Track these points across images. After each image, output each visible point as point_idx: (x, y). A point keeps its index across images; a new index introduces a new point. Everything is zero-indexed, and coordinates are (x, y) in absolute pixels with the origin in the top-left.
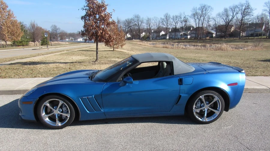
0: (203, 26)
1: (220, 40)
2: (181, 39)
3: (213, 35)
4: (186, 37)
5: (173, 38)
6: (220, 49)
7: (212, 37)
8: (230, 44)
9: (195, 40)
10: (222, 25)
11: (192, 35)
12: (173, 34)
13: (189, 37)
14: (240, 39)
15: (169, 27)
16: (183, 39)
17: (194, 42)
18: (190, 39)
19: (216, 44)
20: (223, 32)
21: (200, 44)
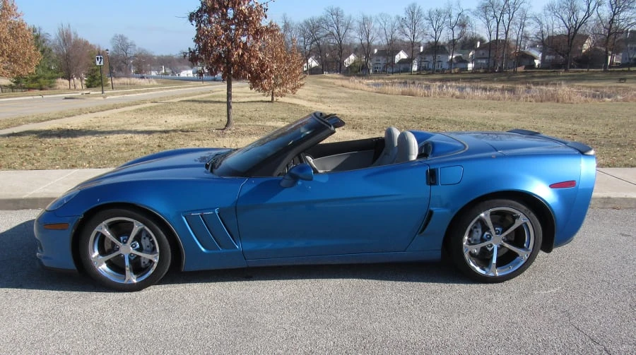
0: (509, 37)
1: (552, 74)
2: (451, 73)
3: (535, 61)
4: (462, 65)
5: (430, 70)
6: (554, 98)
7: (533, 66)
8: (576, 84)
9: (488, 75)
10: (559, 36)
11: (479, 61)
12: (430, 58)
13: (470, 66)
14: (605, 71)
15: (419, 40)
16: (454, 72)
17: (484, 81)
18: (475, 71)
19: (542, 84)
20: (560, 54)
21: (500, 86)
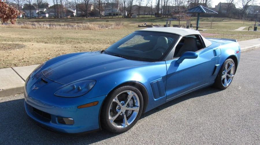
0: (62, 3)
1: (82, 19)
2: (39, 18)
3: (74, 14)
4: (43, 15)
5: (29, 17)
7: (73, 16)
8: (93, 23)
9: (56, 19)
10: (82, 4)
11: (51, 13)
12: (28, 11)
13: (47, 15)
14: (100, 18)
15: (21, 3)
16: (40, 18)
17: (56, 21)
18: (50, 17)
19: (80, 23)
20: (84, 11)
21: (63, 24)
